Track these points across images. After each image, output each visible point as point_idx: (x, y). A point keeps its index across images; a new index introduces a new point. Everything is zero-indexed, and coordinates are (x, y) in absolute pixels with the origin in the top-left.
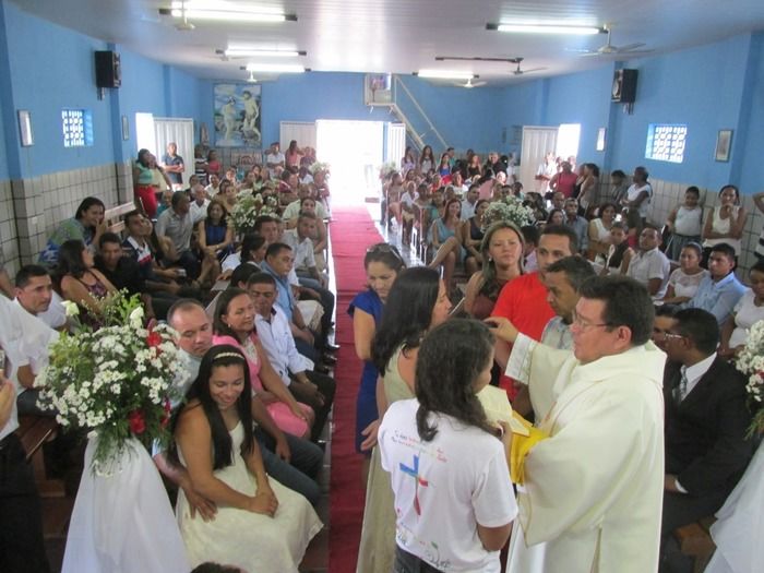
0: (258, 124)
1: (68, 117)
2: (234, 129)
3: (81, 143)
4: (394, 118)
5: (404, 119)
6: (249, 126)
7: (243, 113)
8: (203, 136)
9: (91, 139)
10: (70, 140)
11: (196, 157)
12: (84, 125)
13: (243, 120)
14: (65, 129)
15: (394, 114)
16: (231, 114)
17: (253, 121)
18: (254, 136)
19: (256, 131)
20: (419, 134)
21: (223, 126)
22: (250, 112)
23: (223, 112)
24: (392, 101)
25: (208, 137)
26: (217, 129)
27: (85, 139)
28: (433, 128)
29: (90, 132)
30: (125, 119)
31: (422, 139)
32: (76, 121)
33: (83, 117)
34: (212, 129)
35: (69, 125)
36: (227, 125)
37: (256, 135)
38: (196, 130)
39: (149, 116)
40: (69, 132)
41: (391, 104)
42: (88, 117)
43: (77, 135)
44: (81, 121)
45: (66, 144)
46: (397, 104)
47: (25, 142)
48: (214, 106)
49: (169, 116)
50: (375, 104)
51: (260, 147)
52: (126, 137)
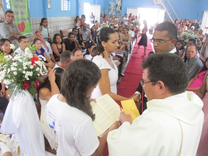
0: (121, 9)
1: (63, 2)
2: (114, 10)
3: (67, 10)
4: (162, 7)
5: (165, 8)
6: (118, 9)
7: (117, 5)
8: (105, 11)
9: (70, 9)
10: (64, 8)
12: (68, 5)
13: (116, 7)
14: (62, 5)
16: (113, 5)
17: (119, 7)
18: (119, 12)
19: (120, 10)
20: (169, 13)
21: (111, 8)
22: (119, 5)
23: (111, 5)
24: (162, 2)
26: (109, 10)
27: (68, 9)
28: (174, 11)
29: (70, 7)
30: (80, 4)
31: (170, 15)
32: (66, 3)
33: (68, 2)
34: (108, 9)
35: (63, 4)
36: (112, 9)
37: (120, 12)
38: (103, 9)
39: (89, 4)
40: (63, 6)
41: (161, 3)
42: (69, 2)
43: (66, 7)
44: (67, 3)
45: (62, 9)
46: (163, 3)
47: (48, 7)
48: (109, 2)
49: (95, 4)
50: (156, 3)
51: (121, 15)
52: (80, 9)
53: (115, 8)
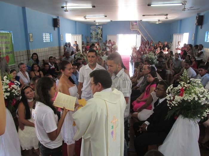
0: (101, 36)
1: (45, 35)
2: (95, 37)
3: (49, 41)
4: (138, 33)
5: (141, 33)
6: (99, 36)
7: (98, 33)
8: (87, 39)
9: (52, 40)
10: (46, 40)
12: (50, 37)
13: (98, 35)
14: (44, 38)
15: (138, 32)
16: (95, 33)
17: (100, 35)
18: (100, 39)
19: (101, 37)
20: (145, 38)
21: (93, 37)
22: (99, 33)
23: (92, 33)
24: (138, 28)
25: (89, 39)
26: (91, 38)
27: (50, 40)
28: (149, 35)
29: (51, 38)
30: (61, 35)
33: (50, 35)
34: (90, 37)
35: (46, 37)
36: (94, 36)
37: (101, 39)
38: (85, 38)
39: (70, 34)
40: (46, 38)
42: (51, 35)
43: (48, 39)
44: (49, 36)
45: (45, 41)
47: (31, 41)
48: (90, 31)
49: (76, 34)
50: (133, 29)
51: (102, 42)
52: (62, 40)
53: (97, 36)
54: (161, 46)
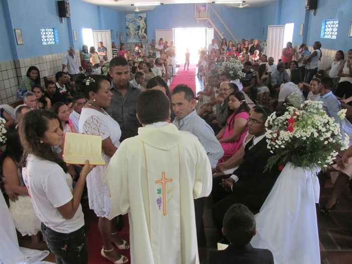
0: (146, 32)
1: (45, 32)
2: (135, 35)
3: (53, 43)
4: (209, 25)
5: (213, 25)
6: (141, 33)
7: (139, 27)
8: (121, 38)
9: (57, 41)
10: (47, 42)
11: (112, 48)
12: (54, 35)
13: (139, 30)
14: (43, 37)
15: (209, 23)
16: (134, 28)
17: (143, 30)
18: (144, 37)
19: (145, 35)
20: (221, 33)
21: (130, 33)
22: (142, 26)
23: (129, 27)
24: (208, 17)
25: (123, 39)
26: (127, 35)
27: (55, 41)
28: (227, 29)
29: (57, 38)
30: (74, 31)
31: (222, 35)
32: (50, 33)
33: (54, 31)
34: (125, 35)
35: (46, 35)
36: (132, 33)
37: (145, 37)
38: (117, 36)
39: (90, 30)
40: (46, 38)
41: (207, 19)
42: (56, 31)
43: (51, 40)
44: (53, 33)
45: (45, 44)
46: (210, 18)
47: (19, 43)
48: (125, 24)
49: (101, 29)
50: (199, 19)
51: (147, 42)
52: (76, 39)
53: (137, 31)
54: (248, 47)
